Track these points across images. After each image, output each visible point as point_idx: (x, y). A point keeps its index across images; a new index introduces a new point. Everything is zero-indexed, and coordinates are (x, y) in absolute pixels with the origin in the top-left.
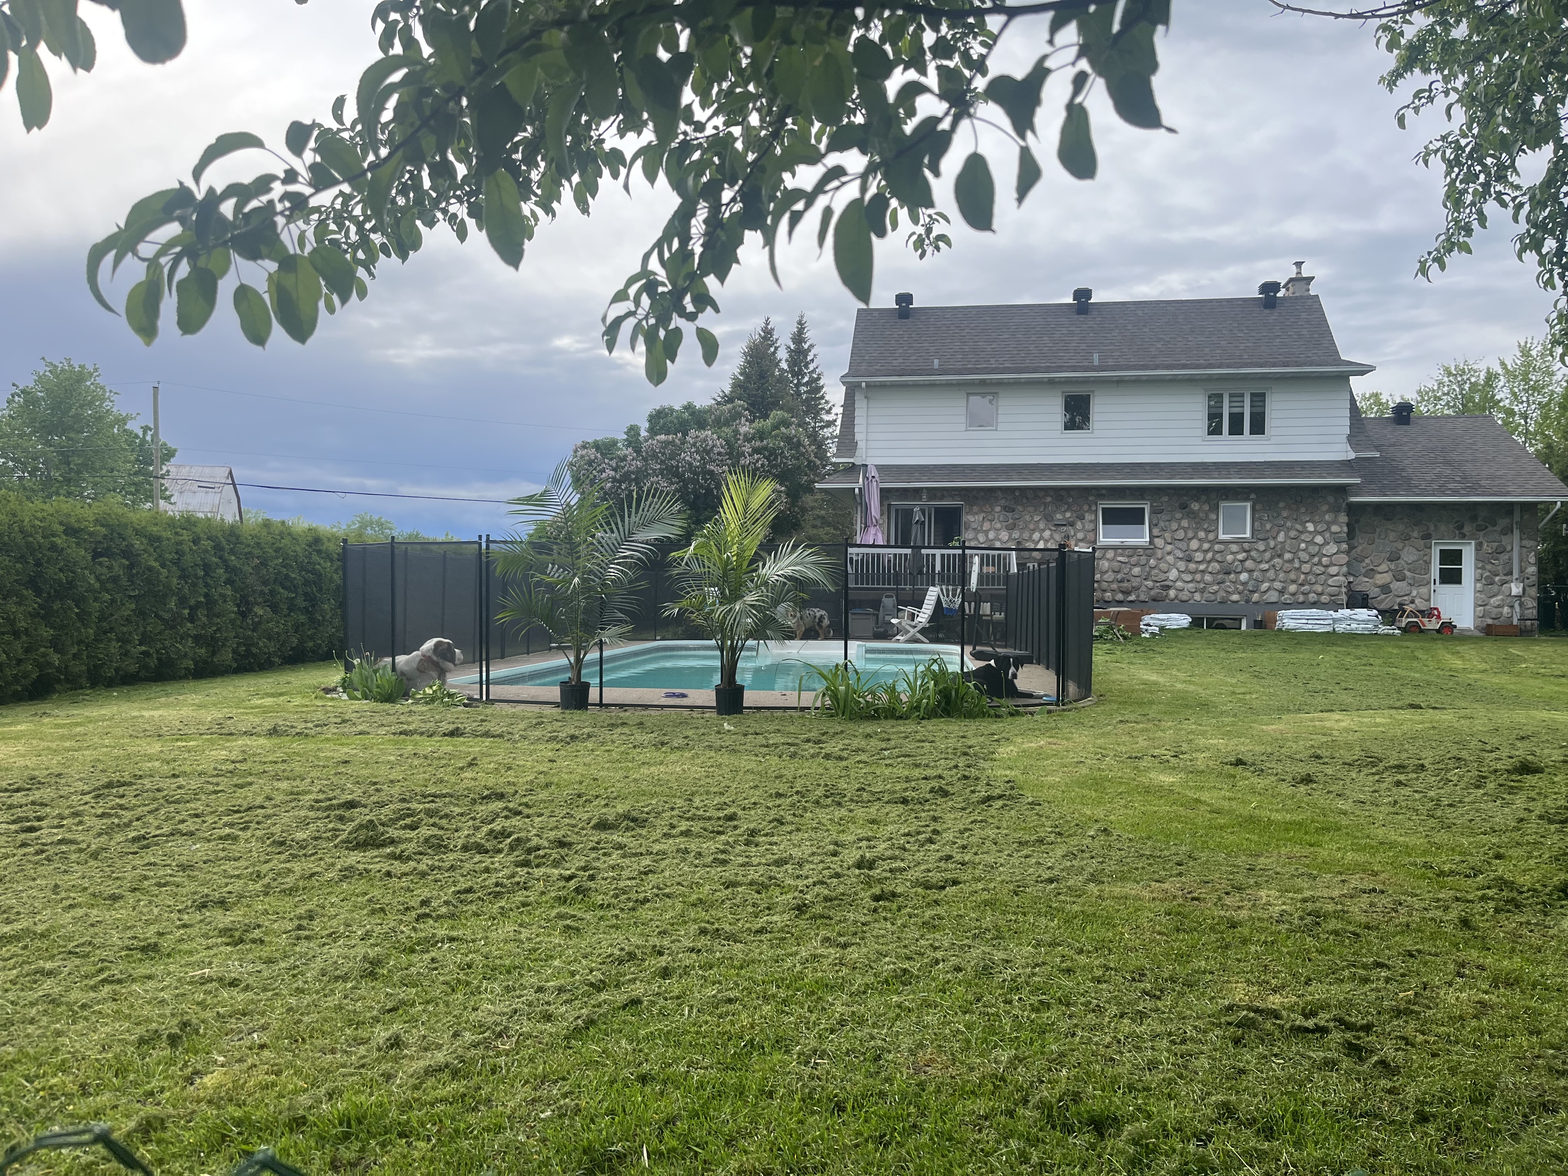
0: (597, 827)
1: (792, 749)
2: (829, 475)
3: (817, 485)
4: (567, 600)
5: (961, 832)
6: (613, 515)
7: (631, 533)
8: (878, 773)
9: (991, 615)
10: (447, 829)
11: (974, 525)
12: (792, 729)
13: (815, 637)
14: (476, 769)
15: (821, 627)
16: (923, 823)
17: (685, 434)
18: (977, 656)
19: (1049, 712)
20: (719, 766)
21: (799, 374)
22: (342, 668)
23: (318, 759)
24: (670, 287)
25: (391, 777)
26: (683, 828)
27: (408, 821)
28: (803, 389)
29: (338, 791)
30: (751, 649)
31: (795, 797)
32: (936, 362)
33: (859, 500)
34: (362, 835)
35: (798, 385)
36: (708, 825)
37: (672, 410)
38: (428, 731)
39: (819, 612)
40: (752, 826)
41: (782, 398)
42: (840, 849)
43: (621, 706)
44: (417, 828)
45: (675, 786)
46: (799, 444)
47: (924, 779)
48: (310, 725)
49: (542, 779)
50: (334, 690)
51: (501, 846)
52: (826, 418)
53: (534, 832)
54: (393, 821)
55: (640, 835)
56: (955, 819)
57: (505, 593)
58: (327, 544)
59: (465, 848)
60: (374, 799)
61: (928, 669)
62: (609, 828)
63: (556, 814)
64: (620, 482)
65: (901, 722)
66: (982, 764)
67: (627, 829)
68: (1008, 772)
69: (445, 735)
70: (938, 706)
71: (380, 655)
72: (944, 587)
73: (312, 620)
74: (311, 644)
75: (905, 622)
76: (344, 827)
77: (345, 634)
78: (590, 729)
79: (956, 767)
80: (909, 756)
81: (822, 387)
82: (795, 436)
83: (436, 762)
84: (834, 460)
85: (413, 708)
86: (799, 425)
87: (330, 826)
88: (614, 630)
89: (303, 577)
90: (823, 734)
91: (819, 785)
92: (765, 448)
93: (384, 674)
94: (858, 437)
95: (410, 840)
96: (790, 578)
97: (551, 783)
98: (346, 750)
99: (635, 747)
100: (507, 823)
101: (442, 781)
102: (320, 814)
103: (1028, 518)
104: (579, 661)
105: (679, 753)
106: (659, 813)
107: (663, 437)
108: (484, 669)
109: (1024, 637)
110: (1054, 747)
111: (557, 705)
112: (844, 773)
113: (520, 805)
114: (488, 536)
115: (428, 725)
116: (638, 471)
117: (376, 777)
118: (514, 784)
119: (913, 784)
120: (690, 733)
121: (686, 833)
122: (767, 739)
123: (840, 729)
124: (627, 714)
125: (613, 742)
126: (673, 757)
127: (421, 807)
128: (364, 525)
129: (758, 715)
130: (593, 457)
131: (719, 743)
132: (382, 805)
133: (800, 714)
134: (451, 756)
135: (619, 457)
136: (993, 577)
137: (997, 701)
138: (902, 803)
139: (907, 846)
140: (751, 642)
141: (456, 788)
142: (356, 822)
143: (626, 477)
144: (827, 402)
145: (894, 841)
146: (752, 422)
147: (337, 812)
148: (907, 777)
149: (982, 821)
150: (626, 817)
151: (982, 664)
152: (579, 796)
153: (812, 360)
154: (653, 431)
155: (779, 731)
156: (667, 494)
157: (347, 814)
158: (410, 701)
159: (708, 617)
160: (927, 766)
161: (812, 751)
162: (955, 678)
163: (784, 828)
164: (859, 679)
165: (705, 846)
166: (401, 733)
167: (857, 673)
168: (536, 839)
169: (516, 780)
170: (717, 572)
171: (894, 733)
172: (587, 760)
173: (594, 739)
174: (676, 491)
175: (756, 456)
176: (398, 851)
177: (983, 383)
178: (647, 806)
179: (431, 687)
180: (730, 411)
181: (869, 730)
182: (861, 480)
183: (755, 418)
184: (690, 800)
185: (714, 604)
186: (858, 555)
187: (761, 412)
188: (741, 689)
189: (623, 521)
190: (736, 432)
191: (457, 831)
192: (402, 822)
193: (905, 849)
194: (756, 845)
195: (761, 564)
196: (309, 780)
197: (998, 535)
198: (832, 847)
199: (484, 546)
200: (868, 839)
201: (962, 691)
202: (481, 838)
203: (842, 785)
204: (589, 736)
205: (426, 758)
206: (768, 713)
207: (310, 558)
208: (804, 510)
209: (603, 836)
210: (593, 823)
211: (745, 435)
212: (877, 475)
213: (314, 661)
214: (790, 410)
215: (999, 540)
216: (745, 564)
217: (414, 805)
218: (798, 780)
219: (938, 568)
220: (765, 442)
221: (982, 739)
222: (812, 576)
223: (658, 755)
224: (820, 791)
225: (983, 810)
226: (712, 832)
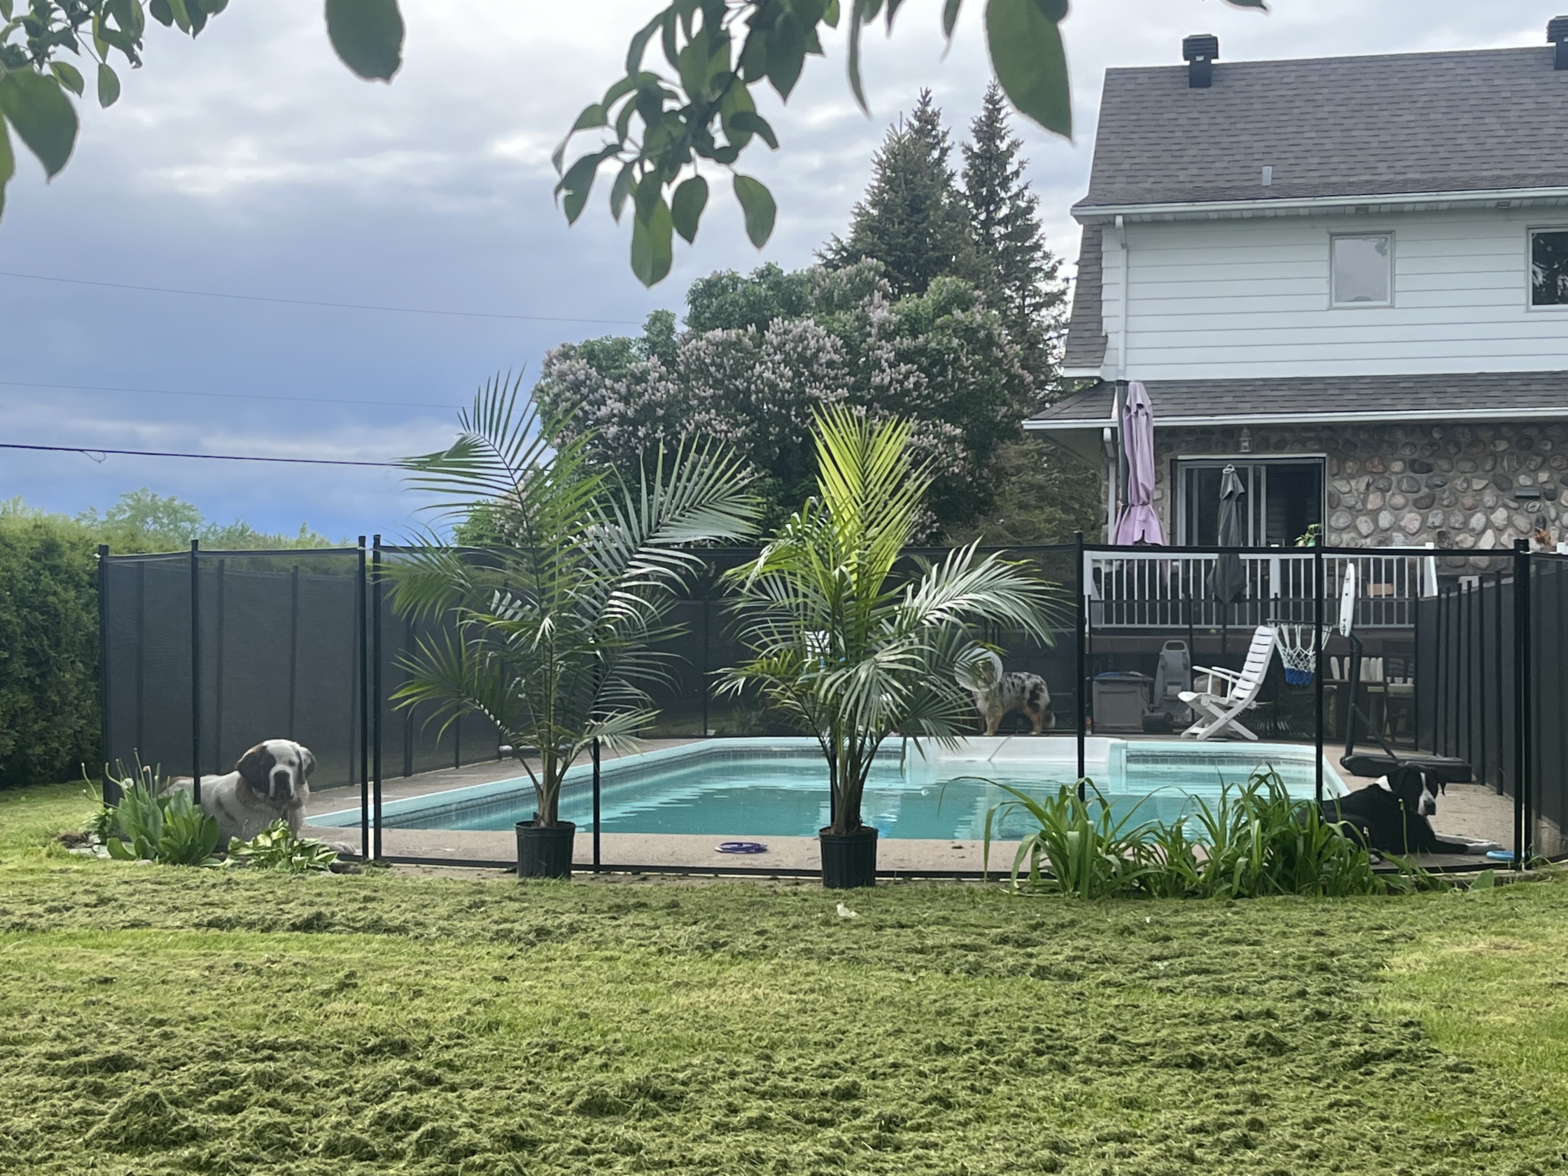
0: (585, 1109)
1: (971, 958)
2: (1052, 401)
3: (1027, 424)
4: (528, 664)
5: (1308, 1126)
6: (617, 493)
7: (656, 526)
8: (1144, 1006)
9: (1385, 684)
10: (298, 1113)
11: (1350, 500)
12: (972, 916)
13: (1026, 731)
14: (355, 994)
15: (1035, 708)
16: (1232, 1108)
17: (763, 327)
18: (1354, 766)
19: (1499, 882)
20: (826, 991)
21: (990, 201)
22: (99, 797)
23: (53, 974)
24: (685, 101)
25: (192, 1010)
26: (754, 1114)
27: (224, 1096)
28: (998, 231)
29: (92, 1038)
30: (889, 754)
31: (976, 1054)
32: (1267, 171)
33: (1111, 453)
34: (136, 1124)
35: (987, 224)
36: (802, 1107)
37: (735, 280)
38: (264, 920)
39: (1031, 680)
40: (888, 1110)
41: (957, 250)
42: (1062, 1158)
43: (636, 869)
44: (241, 1109)
45: (738, 1028)
46: (990, 341)
47: (1236, 1018)
48: (38, 909)
49: (481, 1015)
50: (83, 839)
51: (400, 1146)
52: (1046, 287)
53: (464, 1118)
54: (195, 1097)
55: (670, 1126)
56: (1298, 1099)
57: (412, 649)
58: (68, 555)
59: (332, 1150)
60: (161, 1052)
61: (1249, 795)
62: (609, 1113)
63: (507, 1083)
64: (635, 423)
65: (1192, 903)
66: (1356, 988)
67: (645, 1114)
68: (1407, 1006)
69: (294, 927)
70: (1270, 871)
71: (171, 771)
72: (1285, 628)
73: (41, 702)
74: (39, 750)
75: (1209, 700)
76: (102, 1107)
77: (105, 729)
78: (576, 916)
79: (1302, 994)
80: (1207, 972)
81: (1037, 226)
82: (981, 326)
83: (276, 982)
84: (1061, 372)
85: (235, 875)
86: (990, 304)
87: (77, 1105)
88: (621, 720)
89: (25, 619)
90: (1035, 928)
91: (1024, 1030)
92: (921, 351)
93: (178, 808)
94: (1108, 325)
95: (227, 1133)
96: (966, 616)
97: (498, 1023)
98: (106, 956)
99: (660, 951)
100: (412, 1102)
101: (287, 1018)
102: (57, 1082)
103: (1460, 484)
104: (553, 781)
105: (747, 965)
106: (706, 1083)
107: (718, 334)
108: (371, 796)
109: (1452, 728)
110: (1505, 953)
111: (511, 867)
112: (1074, 1005)
113: (438, 1065)
114: (377, 539)
115: (263, 908)
116: (671, 402)
117: (163, 1010)
118: (427, 1025)
119: (1214, 1028)
120: (769, 924)
121: (760, 1123)
122: (921, 936)
123: (1068, 916)
124: (648, 885)
125: (619, 941)
126: (734, 972)
127: (249, 1068)
128: (141, 512)
129: (905, 888)
130: (581, 376)
131: (825, 944)
132: (174, 1064)
133: (988, 886)
134: (306, 969)
135: (633, 375)
136: (1389, 606)
137: (1391, 861)
138: (1191, 1066)
139: (1198, 1153)
140: (893, 741)
141: (316, 1031)
142: (126, 1098)
143: (646, 413)
144: (1047, 256)
145: (1171, 1142)
146: (894, 299)
147: (90, 1079)
148: (1202, 1015)
149: (1350, 1104)
150: (642, 1089)
151: (1362, 783)
152: (552, 1048)
153: (1016, 174)
154: (698, 323)
155: (946, 920)
156: (727, 447)
157: (109, 1082)
158: (229, 861)
159: (805, 693)
160: (1243, 991)
161: (1011, 961)
162: (1303, 813)
163: (952, 1115)
164: (1107, 816)
165: (794, 1148)
166: (210, 924)
167: (1104, 804)
168: (467, 1131)
169: (429, 1017)
170: (822, 605)
171: (1178, 925)
172: (569, 977)
173: (582, 935)
174: (746, 438)
175: (903, 368)
176: (204, 1155)
177: (1362, 211)
178: (684, 1068)
179: (269, 834)
180: (850, 280)
181: (1127, 919)
182: (1115, 412)
183: (902, 291)
184: (768, 1058)
185: (814, 668)
186: (1110, 562)
187: (914, 279)
188: (872, 834)
189: (637, 501)
190: (863, 320)
191: (316, 1116)
192: (212, 1099)
193: (1193, 1160)
194: (897, 1149)
195: (910, 588)
196: (36, 1016)
197: (1398, 519)
198: (1046, 1153)
199: (369, 555)
200: (1120, 1139)
201: (1319, 840)
202: (362, 1131)
203: (1071, 1029)
204: (573, 929)
205: (258, 972)
206: (925, 884)
207: (37, 582)
208: (1000, 473)
209: (597, 1127)
210: (578, 1101)
211: (881, 326)
212: (1147, 403)
213: (45, 783)
214: (971, 274)
215: (1401, 529)
216: (875, 588)
217: (234, 1066)
218: (983, 1019)
219: (1275, 588)
220: (921, 339)
221: (1357, 938)
222: (1010, 613)
223: (706, 969)
224: (1026, 1043)
225: (1354, 1081)
226: (810, 1121)
